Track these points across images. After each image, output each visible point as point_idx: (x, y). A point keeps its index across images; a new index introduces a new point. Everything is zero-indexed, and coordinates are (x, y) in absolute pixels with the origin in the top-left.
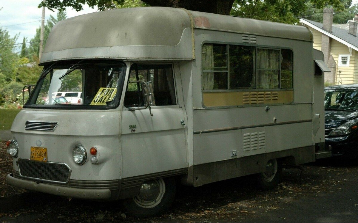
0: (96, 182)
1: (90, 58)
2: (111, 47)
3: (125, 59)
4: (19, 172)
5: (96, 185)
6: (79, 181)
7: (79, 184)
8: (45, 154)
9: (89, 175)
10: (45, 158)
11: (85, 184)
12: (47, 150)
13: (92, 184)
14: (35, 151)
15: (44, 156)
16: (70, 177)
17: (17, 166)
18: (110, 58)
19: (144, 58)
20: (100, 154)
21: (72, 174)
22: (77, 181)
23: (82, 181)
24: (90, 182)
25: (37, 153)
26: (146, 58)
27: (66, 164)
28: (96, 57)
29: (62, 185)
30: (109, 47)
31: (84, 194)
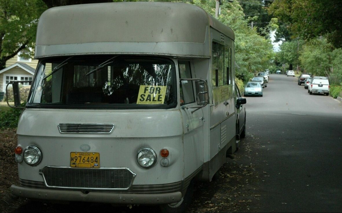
0: (165, 185)
1: (127, 53)
2: (157, 43)
3: (175, 56)
4: (44, 182)
5: (164, 188)
6: (145, 186)
7: (145, 189)
8: (97, 160)
9: (158, 178)
10: (96, 164)
11: (152, 189)
12: (99, 154)
13: (160, 188)
14: (79, 157)
15: (95, 161)
16: (133, 182)
17: (41, 176)
18: (160, 54)
19: (188, 55)
20: (171, 155)
21: (135, 179)
22: (142, 186)
23: (148, 186)
24: (157, 186)
25: (82, 159)
26: (190, 55)
27: (128, 169)
28: (141, 53)
29: (124, 192)
30: (155, 43)
31: (158, 199)
